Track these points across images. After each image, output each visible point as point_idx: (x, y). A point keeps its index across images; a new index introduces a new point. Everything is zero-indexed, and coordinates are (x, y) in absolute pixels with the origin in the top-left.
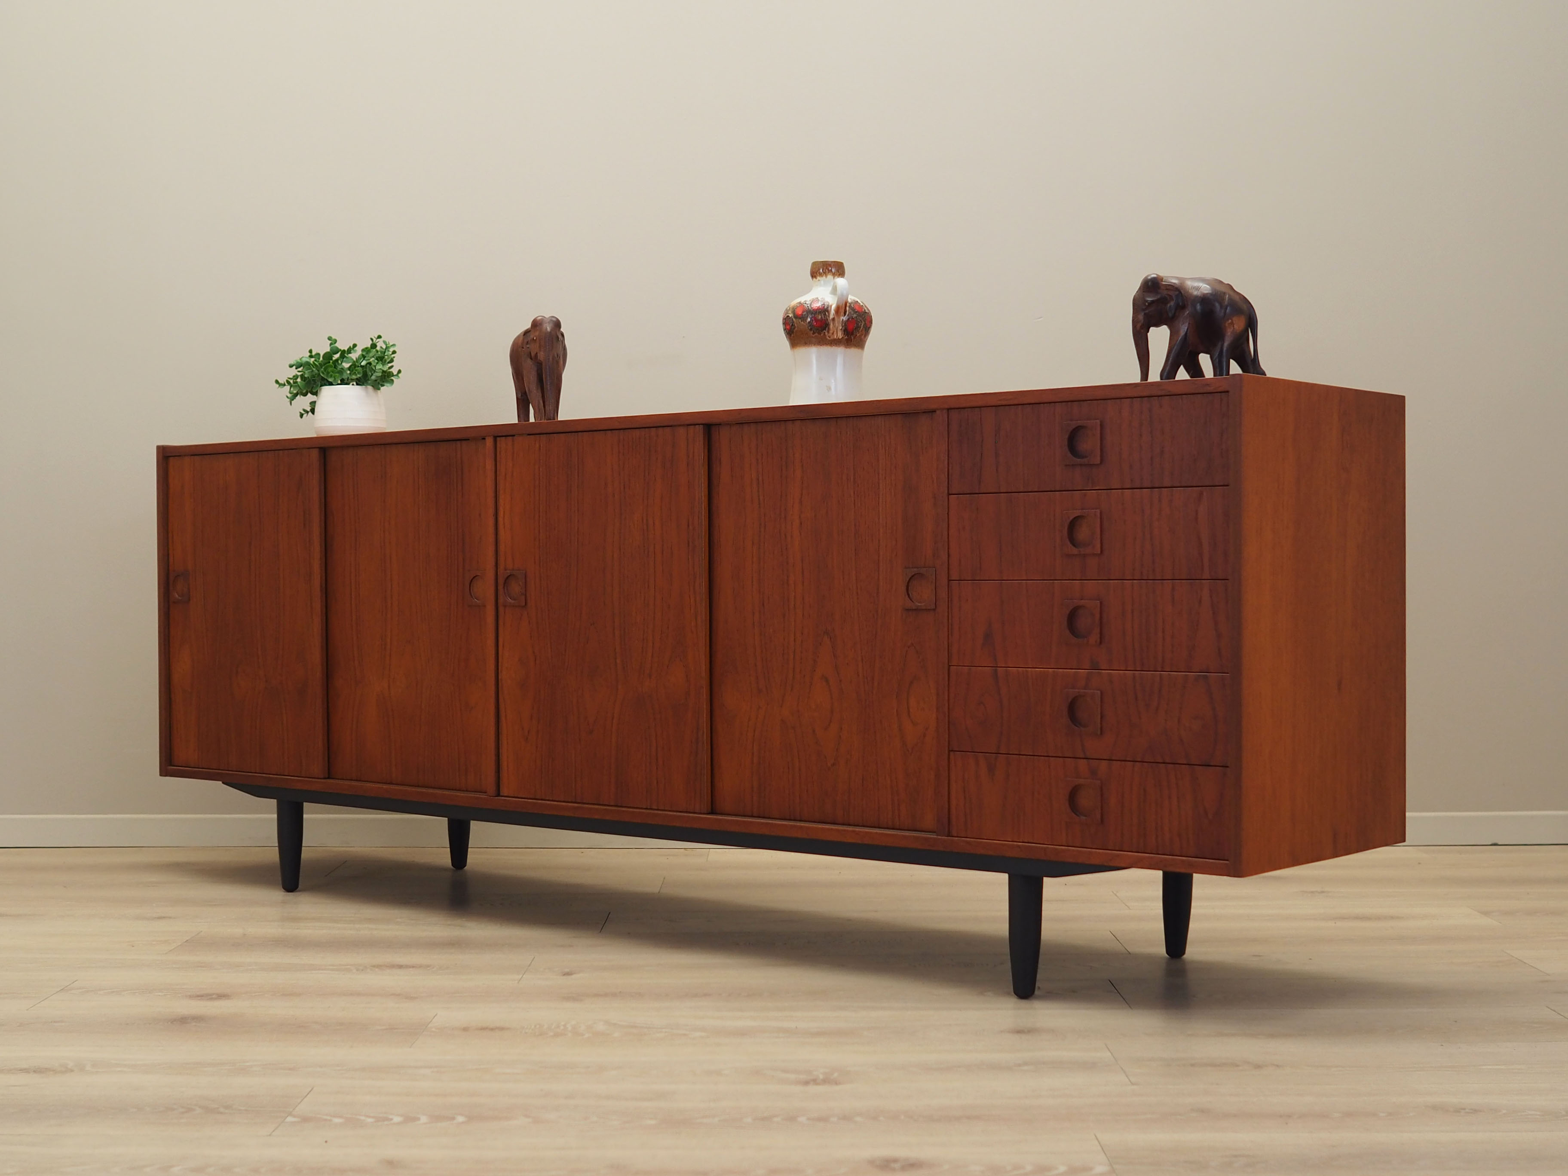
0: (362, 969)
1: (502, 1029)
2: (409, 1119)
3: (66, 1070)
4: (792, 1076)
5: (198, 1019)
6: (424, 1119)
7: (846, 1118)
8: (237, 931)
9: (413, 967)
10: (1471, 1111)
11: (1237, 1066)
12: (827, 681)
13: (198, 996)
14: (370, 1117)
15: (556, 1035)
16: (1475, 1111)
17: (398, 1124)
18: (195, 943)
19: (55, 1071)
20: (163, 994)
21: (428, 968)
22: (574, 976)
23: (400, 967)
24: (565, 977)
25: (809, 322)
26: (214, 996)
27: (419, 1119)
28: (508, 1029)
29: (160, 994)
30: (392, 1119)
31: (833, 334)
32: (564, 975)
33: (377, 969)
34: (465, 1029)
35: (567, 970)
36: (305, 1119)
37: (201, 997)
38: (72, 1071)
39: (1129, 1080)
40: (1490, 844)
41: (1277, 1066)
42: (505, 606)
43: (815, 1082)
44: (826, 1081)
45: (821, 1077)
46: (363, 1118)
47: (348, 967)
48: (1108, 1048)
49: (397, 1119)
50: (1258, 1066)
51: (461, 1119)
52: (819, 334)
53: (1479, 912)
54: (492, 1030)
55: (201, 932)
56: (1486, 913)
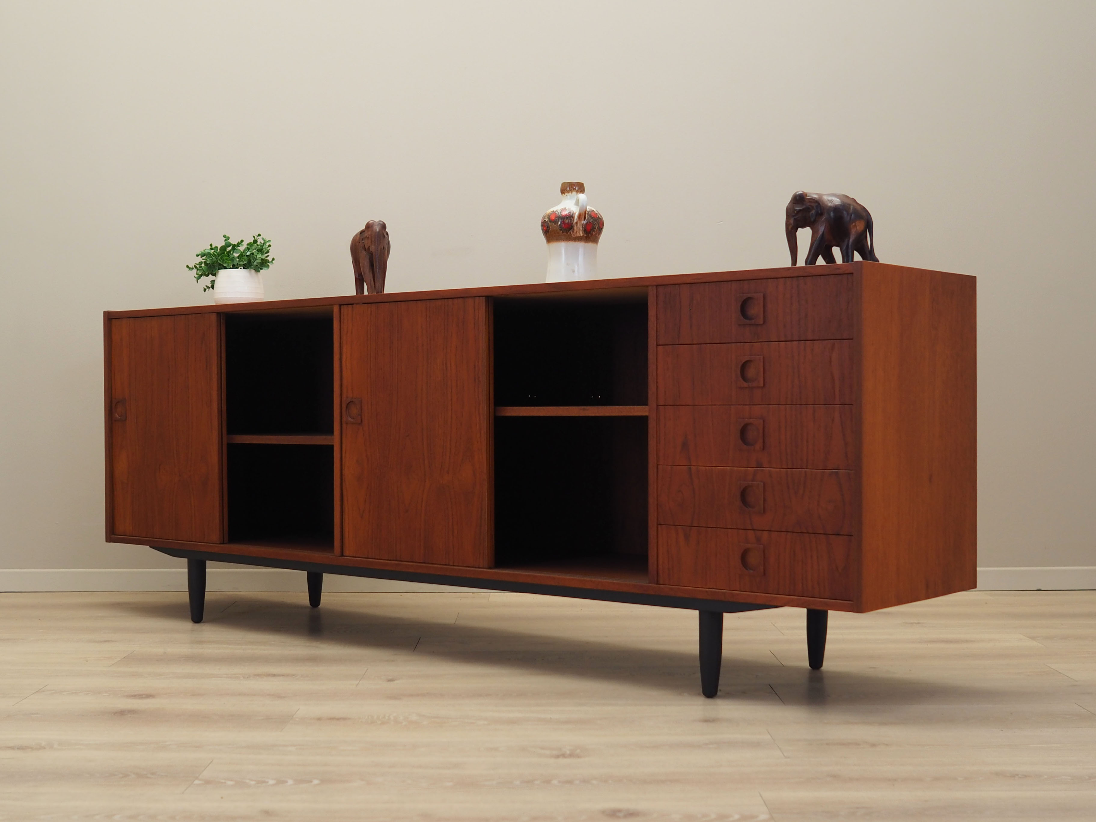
0: (247, 677)
1: (344, 719)
2: (280, 782)
3: (40, 748)
4: (548, 752)
5: (132, 712)
6: (290, 782)
7: (585, 781)
8: (160, 650)
9: (283, 676)
10: (1023, 776)
11: (859, 744)
13: (132, 696)
14: (252, 780)
15: (383, 723)
16: (1025, 776)
17: (273, 785)
18: (130, 659)
19: (32, 749)
20: (108, 694)
21: (294, 677)
22: (396, 682)
23: (274, 675)
24: (389, 683)
25: (559, 225)
26: (143, 696)
27: (286, 782)
28: (350, 719)
29: (105, 694)
30: (268, 782)
31: (576, 233)
32: (388, 681)
33: (257, 677)
34: (319, 719)
35: (390, 678)
36: (207, 782)
37: (134, 696)
38: (45, 748)
39: (783, 754)
40: (1036, 589)
41: (887, 745)
42: (347, 423)
43: (564, 756)
44: (571, 756)
45: (568, 752)
46: (248, 781)
47: (237, 675)
48: (768, 732)
49: (271, 782)
50: (873, 745)
51: (316, 782)
52: (567, 233)
53: (1028, 637)
54: (338, 719)
55: (134, 651)
56: (1033, 638)
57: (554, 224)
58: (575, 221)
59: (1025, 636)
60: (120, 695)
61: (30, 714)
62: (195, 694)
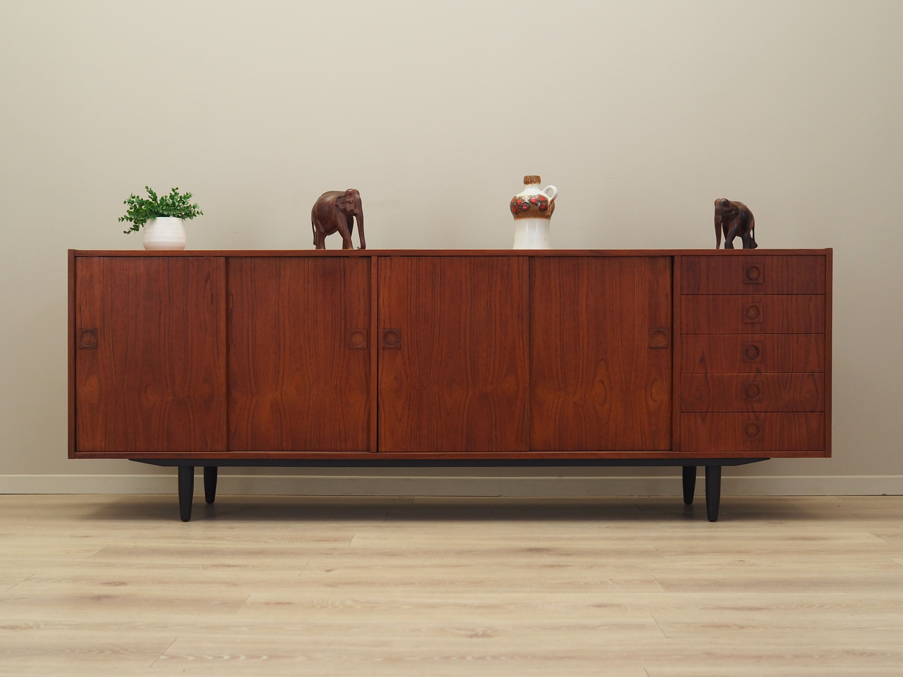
0: (205, 567)
1: (289, 603)
2: (234, 657)
3: (28, 627)
4: (463, 632)
5: (107, 597)
6: (242, 657)
7: (495, 657)
8: (130, 544)
9: (237, 566)
10: (869, 654)
11: (730, 627)
12: (603, 383)
13: (107, 583)
14: (210, 656)
15: (322, 607)
16: (872, 654)
17: (228, 660)
18: (106, 552)
19: (21, 628)
20: (87, 582)
21: (246, 567)
22: (333, 572)
23: (229, 566)
24: (327, 573)
25: (539, 206)
26: (117, 583)
27: (239, 657)
28: (293, 603)
29: (84, 582)
30: (223, 657)
31: (548, 213)
32: (327, 571)
33: (215, 568)
34: (268, 604)
35: (328, 568)
36: (172, 657)
37: (109, 584)
38: (32, 628)
39: (665, 635)
41: (754, 627)
42: (383, 349)
43: (477, 636)
44: (484, 635)
45: (481, 633)
46: (206, 657)
47: (198, 566)
48: (652, 616)
49: (226, 657)
50: (742, 627)
51: (265, 657)
52: (543, 212)
53: (875, 535)
54: (284, 604)
55: (109, 545)
56: (879, 536)
57: (535, 205)
58: (549, 204)
59: (872, 534)
60: (96, 583)
61: (20, 599)
62: (161, 582)
